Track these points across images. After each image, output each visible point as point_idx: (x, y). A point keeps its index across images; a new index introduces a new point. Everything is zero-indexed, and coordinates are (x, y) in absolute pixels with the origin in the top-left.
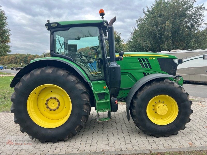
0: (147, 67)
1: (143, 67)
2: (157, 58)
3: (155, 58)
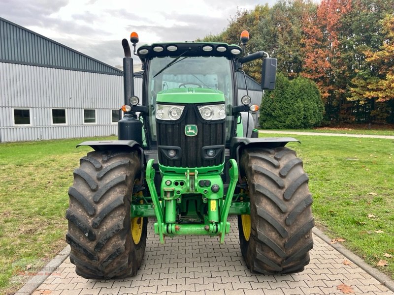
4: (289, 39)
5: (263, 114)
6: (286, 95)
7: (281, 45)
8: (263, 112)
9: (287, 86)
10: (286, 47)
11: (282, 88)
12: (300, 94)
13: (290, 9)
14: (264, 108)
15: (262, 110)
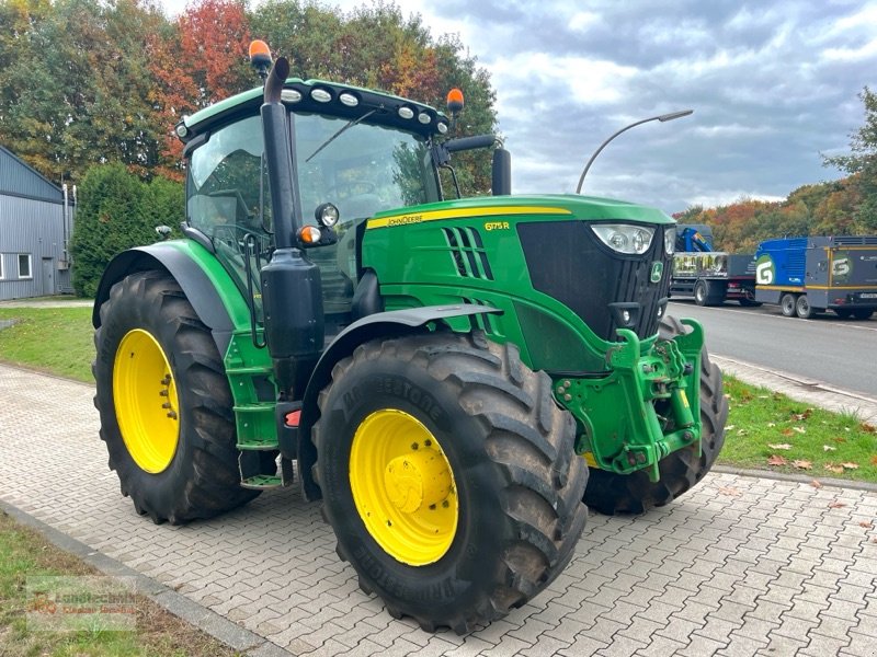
0: (476, 274)
1: (463, 273)
2: (518, 225)
3: (506, 225)
4: (121, 86)
5: (83, 260)
6: (140, 217)
7: (102, 98)
8: (82, 255)
9: (140, 196)
10: (117, 104)
11: (128, 200)
12: (172, 216)
13: (109, 15)
14: (82, 246)
15: (80, 251)
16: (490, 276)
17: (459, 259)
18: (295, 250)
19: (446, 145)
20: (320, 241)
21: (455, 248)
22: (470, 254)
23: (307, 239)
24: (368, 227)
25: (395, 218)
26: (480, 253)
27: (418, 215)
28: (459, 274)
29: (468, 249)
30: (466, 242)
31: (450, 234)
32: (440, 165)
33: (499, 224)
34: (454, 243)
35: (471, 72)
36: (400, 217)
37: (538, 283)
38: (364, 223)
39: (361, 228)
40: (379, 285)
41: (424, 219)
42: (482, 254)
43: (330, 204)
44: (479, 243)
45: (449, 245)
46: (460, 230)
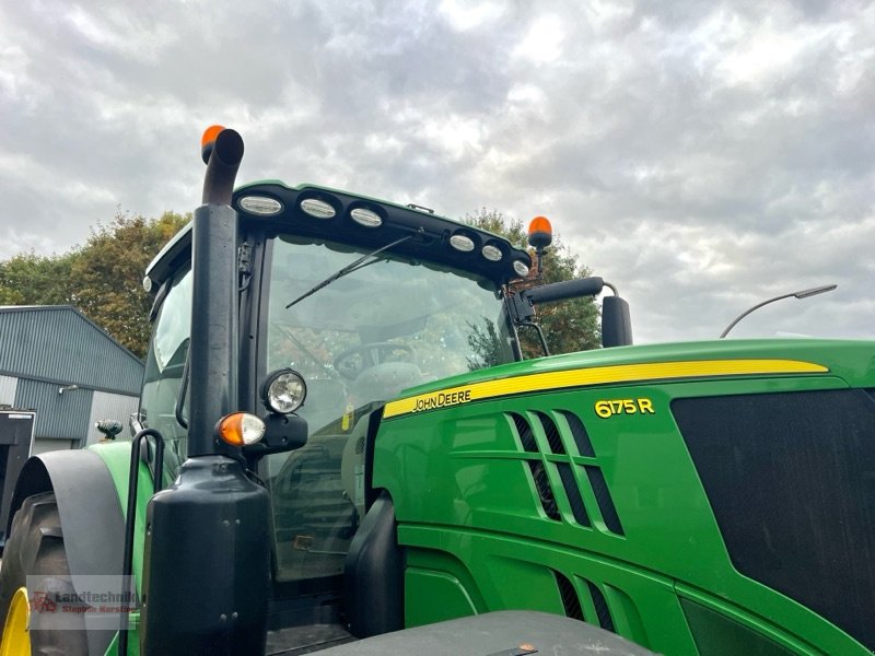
0: (582, 517)
1: (554, 514)
2: (676, 404)
3: (646, 405)
16: (614, 524)
17: (542, 480)
18: (221, 460)
19: (528, 293)
20: (264, 440)
21: (533, 456)
22: (564, 468)
23: (233, 437)
24: (385, 415)
25: (426, 397)
26: (587, 468)
27: (464, 389)
28: (543, 515)
29: (559, 457)
30: (556, 444)
31: (523, 426)
32: (519, 323)
33: (627, 402)
34: (531, 445)
35: (572, 269)
36: (434, 395)
37: (746, 554)
38: (381, 410)
39: (376, 416)
40: (396, 523)
41: (473, 396)
42: (593, 471)
43: (289, 370)
44: (585, 446)
45: (520, 449)
46: (543, 417)
